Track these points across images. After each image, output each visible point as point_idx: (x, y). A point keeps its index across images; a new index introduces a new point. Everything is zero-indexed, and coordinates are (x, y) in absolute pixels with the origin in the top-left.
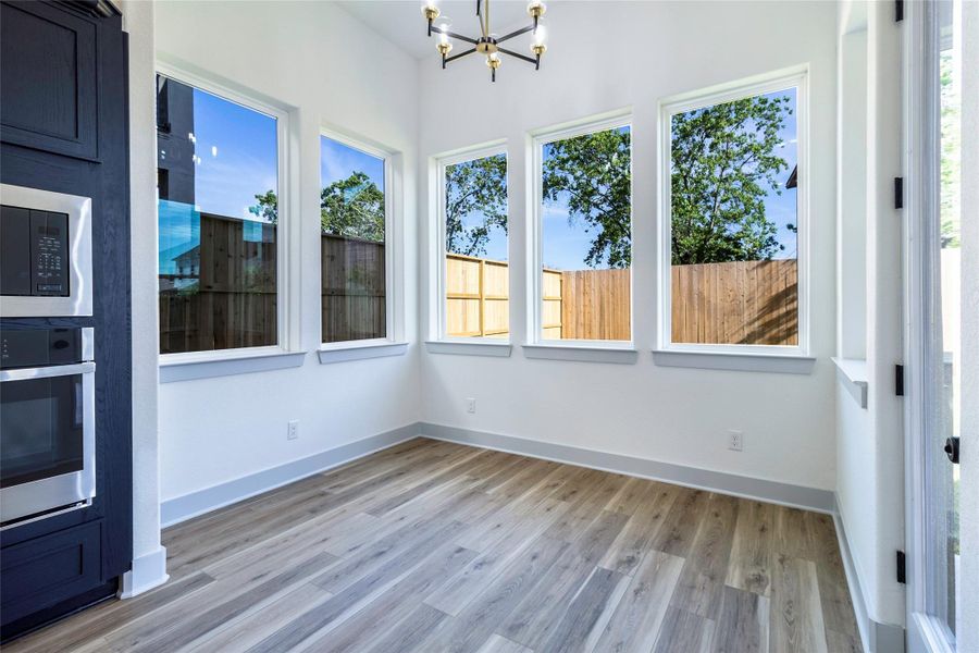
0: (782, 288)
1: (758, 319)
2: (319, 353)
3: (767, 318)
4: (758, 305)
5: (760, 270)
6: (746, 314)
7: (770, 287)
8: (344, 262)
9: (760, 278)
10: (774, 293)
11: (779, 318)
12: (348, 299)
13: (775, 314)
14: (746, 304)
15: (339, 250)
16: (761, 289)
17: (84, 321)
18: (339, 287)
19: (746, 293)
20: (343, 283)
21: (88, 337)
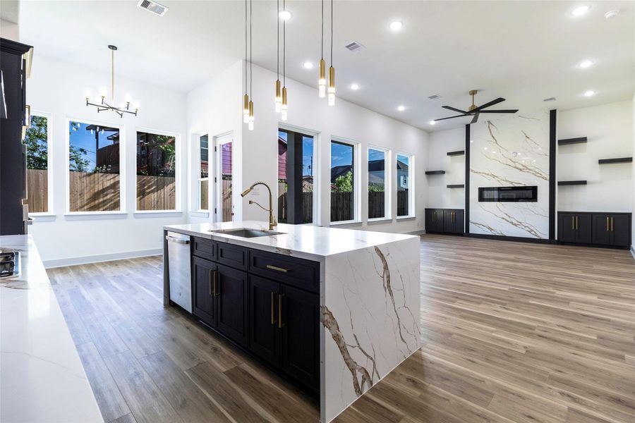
0: (101, 188)
1: (87, 204)
3: (92, 204)
4: (86, 197)
5: (88, 178)
6: (79, 201)
7: (94, 187)
9: (88, 181)
10: (96, 191)
11: (99, 203)
13: (97, 202)
14: (79, 197)
16: (88, 188)
19: (79, 190)
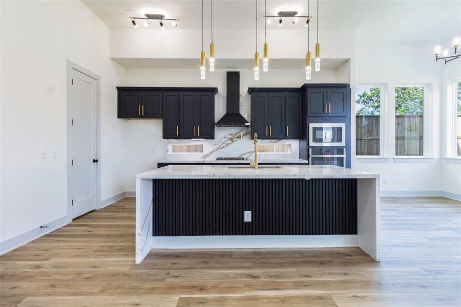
2: (394, 158)
8: (404, 125)
12: (406, 141)
15: (402, 121)
17: (344, 147)
18: (402, 136)
20: (404, 133)
21: (345, 149)
